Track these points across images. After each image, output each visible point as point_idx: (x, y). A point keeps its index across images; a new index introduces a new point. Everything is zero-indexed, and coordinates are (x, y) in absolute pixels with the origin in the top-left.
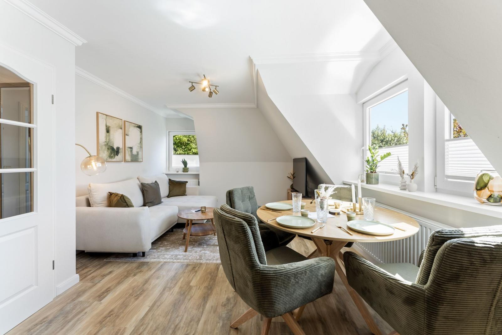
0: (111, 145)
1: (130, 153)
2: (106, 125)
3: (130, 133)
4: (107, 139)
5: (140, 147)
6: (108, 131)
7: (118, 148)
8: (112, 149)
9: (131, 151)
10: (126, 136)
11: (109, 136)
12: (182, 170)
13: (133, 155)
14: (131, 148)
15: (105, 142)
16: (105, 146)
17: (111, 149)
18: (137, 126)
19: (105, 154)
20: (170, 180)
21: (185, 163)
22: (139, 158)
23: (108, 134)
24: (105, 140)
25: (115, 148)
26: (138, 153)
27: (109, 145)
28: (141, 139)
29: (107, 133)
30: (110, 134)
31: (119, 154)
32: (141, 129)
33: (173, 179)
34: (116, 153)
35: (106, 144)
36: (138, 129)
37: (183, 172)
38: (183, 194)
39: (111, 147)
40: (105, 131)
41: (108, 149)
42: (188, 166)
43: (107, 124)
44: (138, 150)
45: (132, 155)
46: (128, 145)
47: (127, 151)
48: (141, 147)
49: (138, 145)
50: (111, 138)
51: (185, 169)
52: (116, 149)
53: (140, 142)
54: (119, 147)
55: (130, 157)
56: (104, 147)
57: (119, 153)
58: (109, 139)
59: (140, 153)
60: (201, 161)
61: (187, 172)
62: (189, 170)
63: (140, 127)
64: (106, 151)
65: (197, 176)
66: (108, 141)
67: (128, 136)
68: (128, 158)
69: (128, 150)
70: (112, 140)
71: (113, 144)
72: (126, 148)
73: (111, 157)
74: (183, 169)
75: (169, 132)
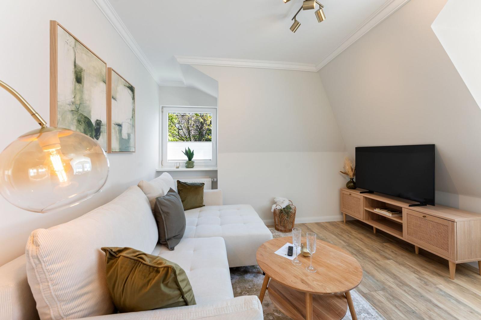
0: (85, 115)
1: (118, 135)
2: (75, 62)
3: (118, 96)
4: (78, 97)
5: (132, 125)
6: (79, 80)
7: (99, 123)
8: (88, 122)
9: (120, 131)
10: (113, 100)
11: (82, 91)
13: (123, 139)
14: (120, 125)
15: (73, 103)
16: (73, 114)
17: (84, 122)
18: (128, 85)
20: (179, 182)
21: (189, 154)
22: (131, 146)
23: (78, 85)
24: (73, 100)
25: (93, 121)
26: (129, 135)
27: (80, 112)
28: (134, 110)
29: (77, 84)
30: (83, 86)
31: (100, 135)
32: (133, 93)
33: (182, 181)
34: (94, 134)
35: (73, 108)
36: (130, 91)
39: (86, 117)
40: (71, 77)
41: (79, 121)
43: (76, 62)
44: (130, 131)
45: (121, 140)
46: (115, 119)
47: (113, 131)
48: (133, 126)
49: (129, 121)
50: (86, 97)
51: (190, 163)
52: (94, 124)
53: (132, 117)
54: (101, 121)
55: (118, 142)
56: (69, 116)
57: (101, 134)
58: (81, 99)
59: (132, 136)
61: (192, 167)
63: (132, 89)
64: (75, 127)
66: (78, 102)
67: (115, 101)
68: (115, 145)
69: (115, 129)
70: (88, 102)
71: (90, 112)
72: (113, 126)
75: (163, 107)
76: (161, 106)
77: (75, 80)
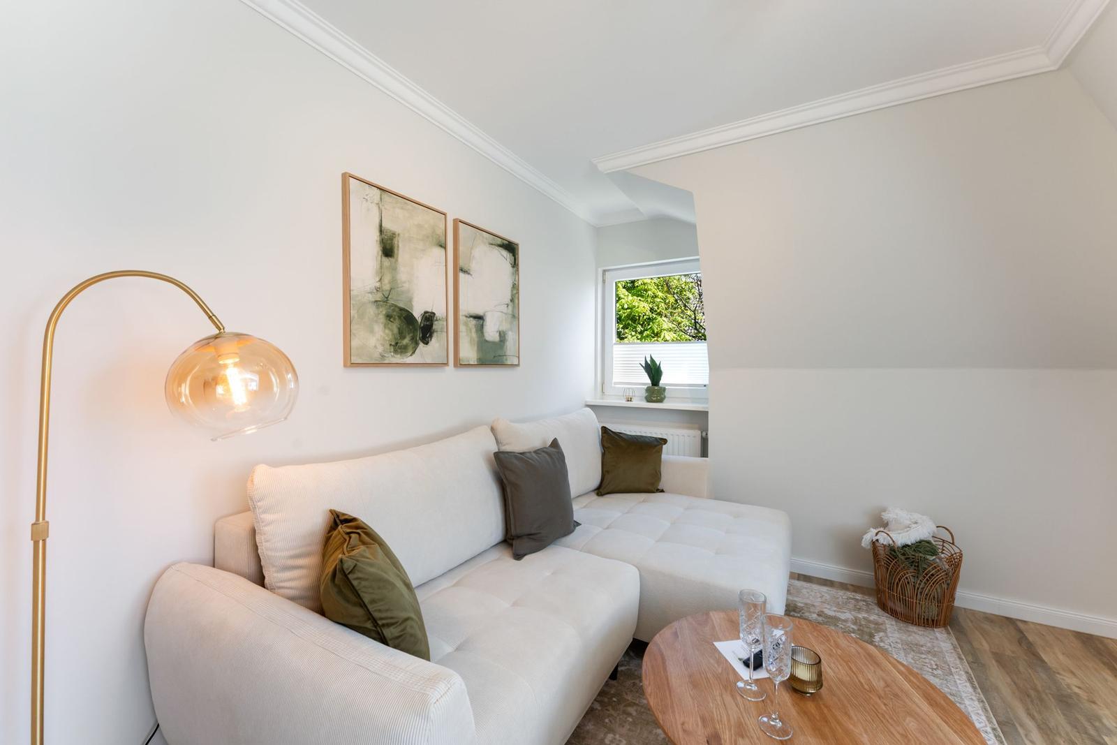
0: (401, 305)
1: (474, 335)
2: (381, 226)
3: (473, 266)
4: (387, 279)
5: (510, 316)
6: (388, 251)
7: (429, 318)
8: (407, 317)
9: (480, 329)
10: (461, 275)
11: (394, 269)
12: (644, 394)
13: (487, 341)
14: (479, 318)
15: (378, 290)
16: (378, 307)
17: (400, 317)
18: (499, 241)
19: (376, 337)
20: (604, 430)
21: (653, 371)
22: (508, 353)
23: (387, 261)
24: (378, 285)
25: (417, 314)
26: (502, 336)
27: (391, 301)
28: (515, 287)
29: (385, 259)
30: (397, 260)
31: (431, 336)
32: (514, 255)
33: (615, 427)
34: (419, 334)
35: (379, 297)
36: (505, 253)
37: (649, 400)
38: (650, 485)
39: (402, 309)
40: (374, 249)
41: (389, 317)
42: (664, 381)
43: (383, 225)
44: (504, 327)
45: (482, 343)
46: (469, 305)
47: (462, 328)
48: (515, 317)
49: (504, 308)
50: (402, 276)
51: (655, 390)
52: (419, 320)
53: (512, 300)
54: (434, 314)
55: (476, 348)
56: (371, 310)
57: (435, 334)
58: (394, 280)
59: (511, 337)
60: (715, 363)
61: (661, 401)
62: (666, 394)
63: (510, 247)
64: (382, 326)
65: (698, 419)
66: (387, 287)
67: (467, 276)
68: (469, 352)
69: (466, 324)
70: (406, 285)
71: (410, 300)
72: (462, 319)
73: (398, 348)
74: (648, 390)
75: (604, 271)
76: (600, 271)
77: (380, 253)
